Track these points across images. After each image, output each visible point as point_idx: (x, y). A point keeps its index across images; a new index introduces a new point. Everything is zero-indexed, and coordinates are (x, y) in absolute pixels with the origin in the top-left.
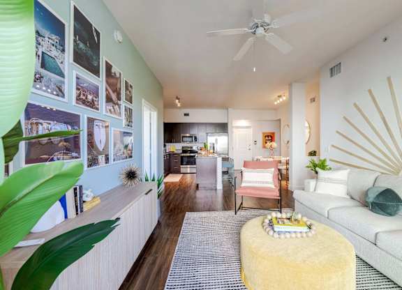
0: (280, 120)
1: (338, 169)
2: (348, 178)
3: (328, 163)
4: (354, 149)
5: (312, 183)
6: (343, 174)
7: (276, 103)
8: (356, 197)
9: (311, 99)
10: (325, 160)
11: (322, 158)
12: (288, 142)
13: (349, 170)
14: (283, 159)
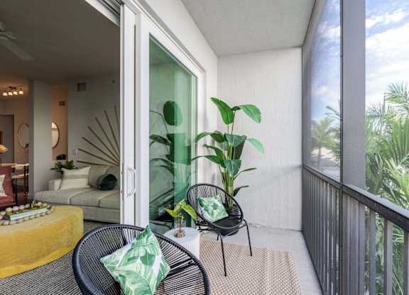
0: (12, 117)
1: (82, 168)
2: (89, 173)
3: (75, 164)
4: (95, 152)
5: (57, 182)
6: (85, 171)
7: (5, 94)
8: (94, 185)
9: (60, 102)
10: (72, 162)
11: (69, 160)
12: (27, 145)
13: (89, 167)
14: (18, 166)
